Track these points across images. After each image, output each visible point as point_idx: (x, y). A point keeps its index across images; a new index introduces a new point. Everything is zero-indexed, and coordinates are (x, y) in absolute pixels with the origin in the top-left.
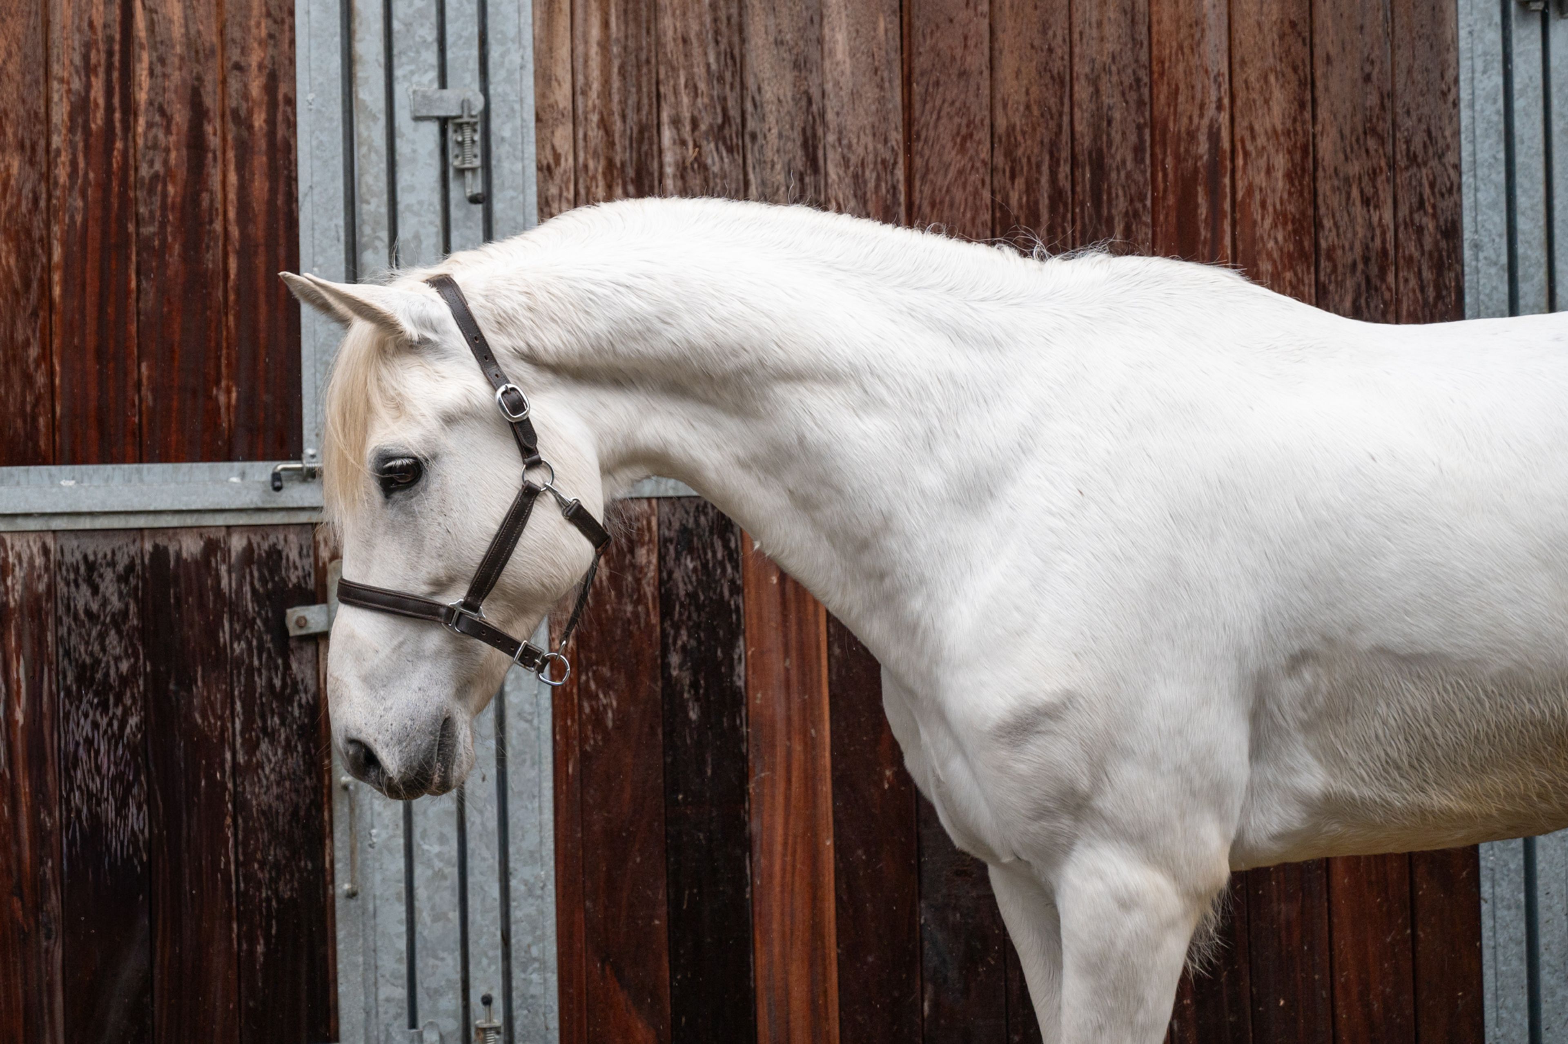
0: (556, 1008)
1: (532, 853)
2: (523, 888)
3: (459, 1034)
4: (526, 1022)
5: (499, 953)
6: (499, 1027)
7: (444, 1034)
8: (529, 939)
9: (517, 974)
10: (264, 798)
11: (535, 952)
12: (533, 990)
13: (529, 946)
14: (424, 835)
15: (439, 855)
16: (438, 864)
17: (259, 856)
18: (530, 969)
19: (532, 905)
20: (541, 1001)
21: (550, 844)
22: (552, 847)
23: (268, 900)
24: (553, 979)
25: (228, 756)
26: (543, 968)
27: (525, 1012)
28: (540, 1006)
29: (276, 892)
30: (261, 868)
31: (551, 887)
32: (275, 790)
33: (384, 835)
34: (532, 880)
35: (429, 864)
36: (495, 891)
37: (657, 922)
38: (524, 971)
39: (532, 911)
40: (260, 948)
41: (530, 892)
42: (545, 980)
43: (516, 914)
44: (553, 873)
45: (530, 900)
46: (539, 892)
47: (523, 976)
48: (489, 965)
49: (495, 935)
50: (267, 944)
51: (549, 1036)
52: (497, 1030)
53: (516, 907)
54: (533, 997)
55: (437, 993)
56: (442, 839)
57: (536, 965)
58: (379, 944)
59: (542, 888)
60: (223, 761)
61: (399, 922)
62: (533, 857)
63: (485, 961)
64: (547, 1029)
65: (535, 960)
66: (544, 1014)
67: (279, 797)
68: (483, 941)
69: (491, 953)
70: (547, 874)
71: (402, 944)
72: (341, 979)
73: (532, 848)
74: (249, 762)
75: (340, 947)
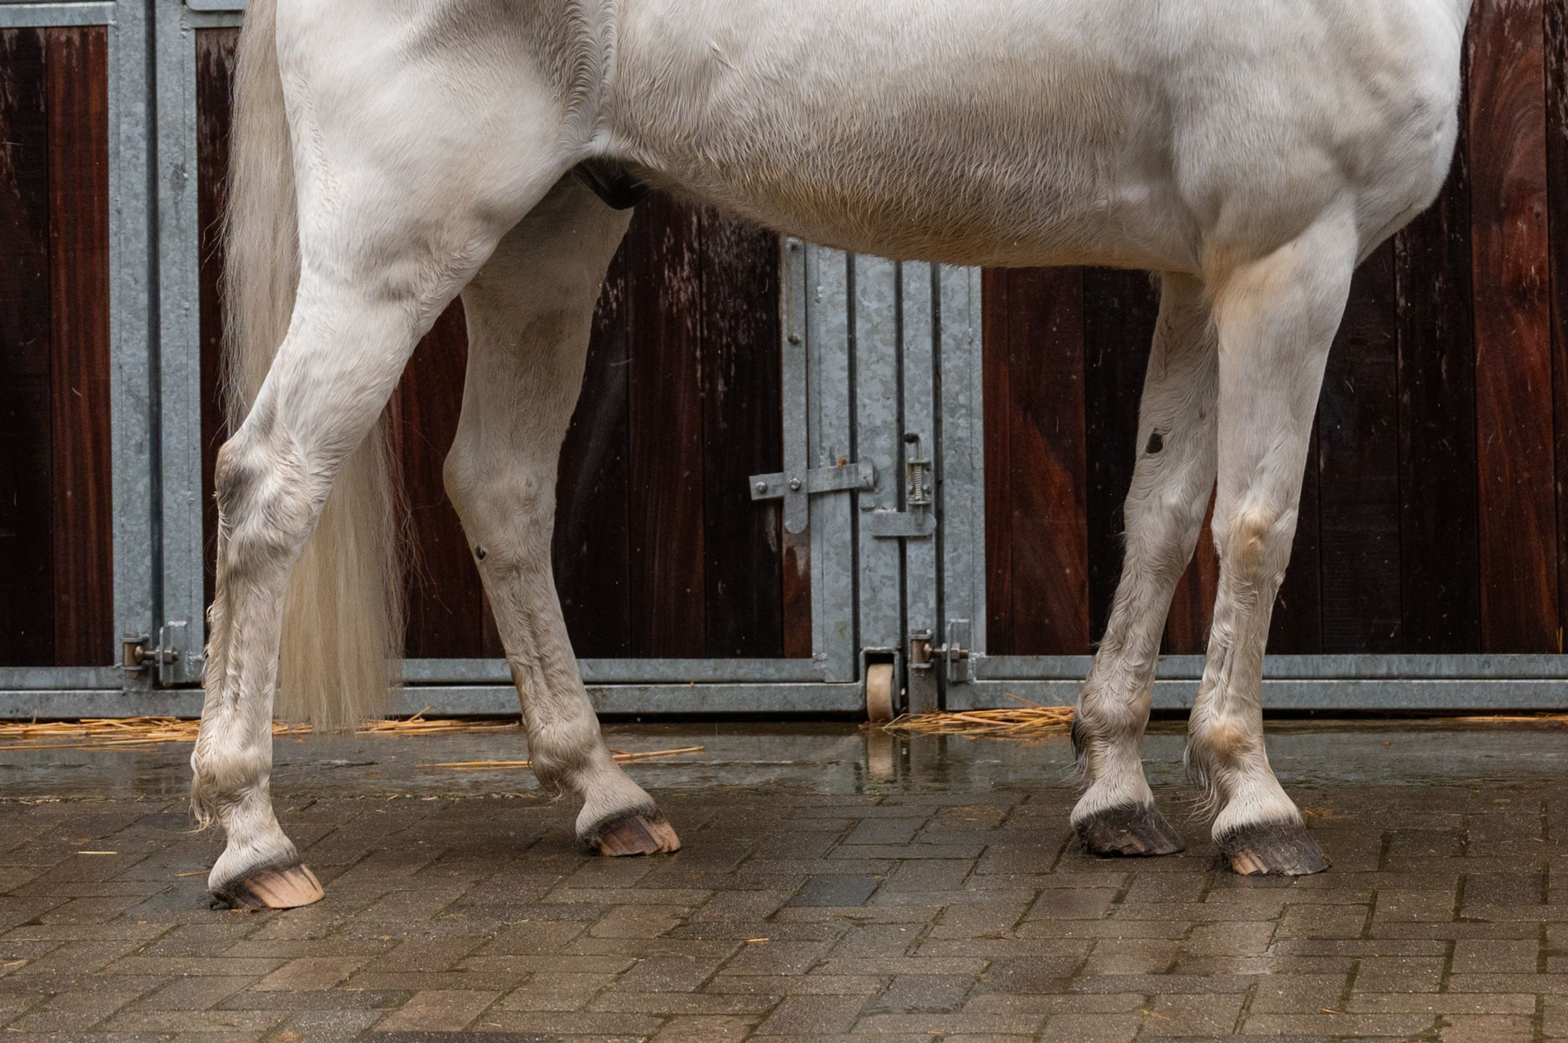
0: (981, 450)
1: (960, 312)
2: (951, 342)
3: (893, 470)
4: (953, 461)
5: (931, 399)
6: (929, 464)
7: (879, 468)
8: (957, 388)
9: (946, 419)
10: (725, 257)
11: (962, 399)
12: (962, 433)
13: (957, 394)
14: (864, 292)
15: (876, 311)
16: (876, 319)
17: (720, 307)
18: (958, 415)
19: (960, 358)
20: (968, 444)
21: (978, 305)
22: (980, 307)
23: (728, 345)
24: (979, 425)
25: (695, 219)
26: (970, 414)
27: (953, 452)
28: (966, 447)
29: (735, 339)
30: (723, 317)
31: (978, 343)
32: (735, 250)
33: (829, 292)
34: (960, 336)
35: (868, 319)
36: (927, 344)
37: (1074, 377)
38: (953, 416)
39: (961, 363)
40: (721, 387)
41: (958, 347)
42: (972, 426)
43: (946, 365)
44: (980, 330)
45: (959, 353)
46: (966, 346)
47: (951, 420)
48: (922, 411)
49: (926, 383)
50: (726, 383)
51: (975, 475)
52: (925, 466)
53: (946, 359)
54: (960, 439)
55: (875, 432)
56: (880, 297)
57: (963, 411)
58: (823, 387)
59: (970, 343)
60: (691, 223)
61: (842, 368)
62: (963, 315)
63: (917, 406)
64: (973, 468)
65: (962, 406)
66: (970, 455)
67: (738, 256)
68: (916, 389)
69: (923, 399)
70: (975, 330)
71: (844, 389)
72: (785, 416)
73: (960, 307)
74: (712, 225)
75: (786, 388)
